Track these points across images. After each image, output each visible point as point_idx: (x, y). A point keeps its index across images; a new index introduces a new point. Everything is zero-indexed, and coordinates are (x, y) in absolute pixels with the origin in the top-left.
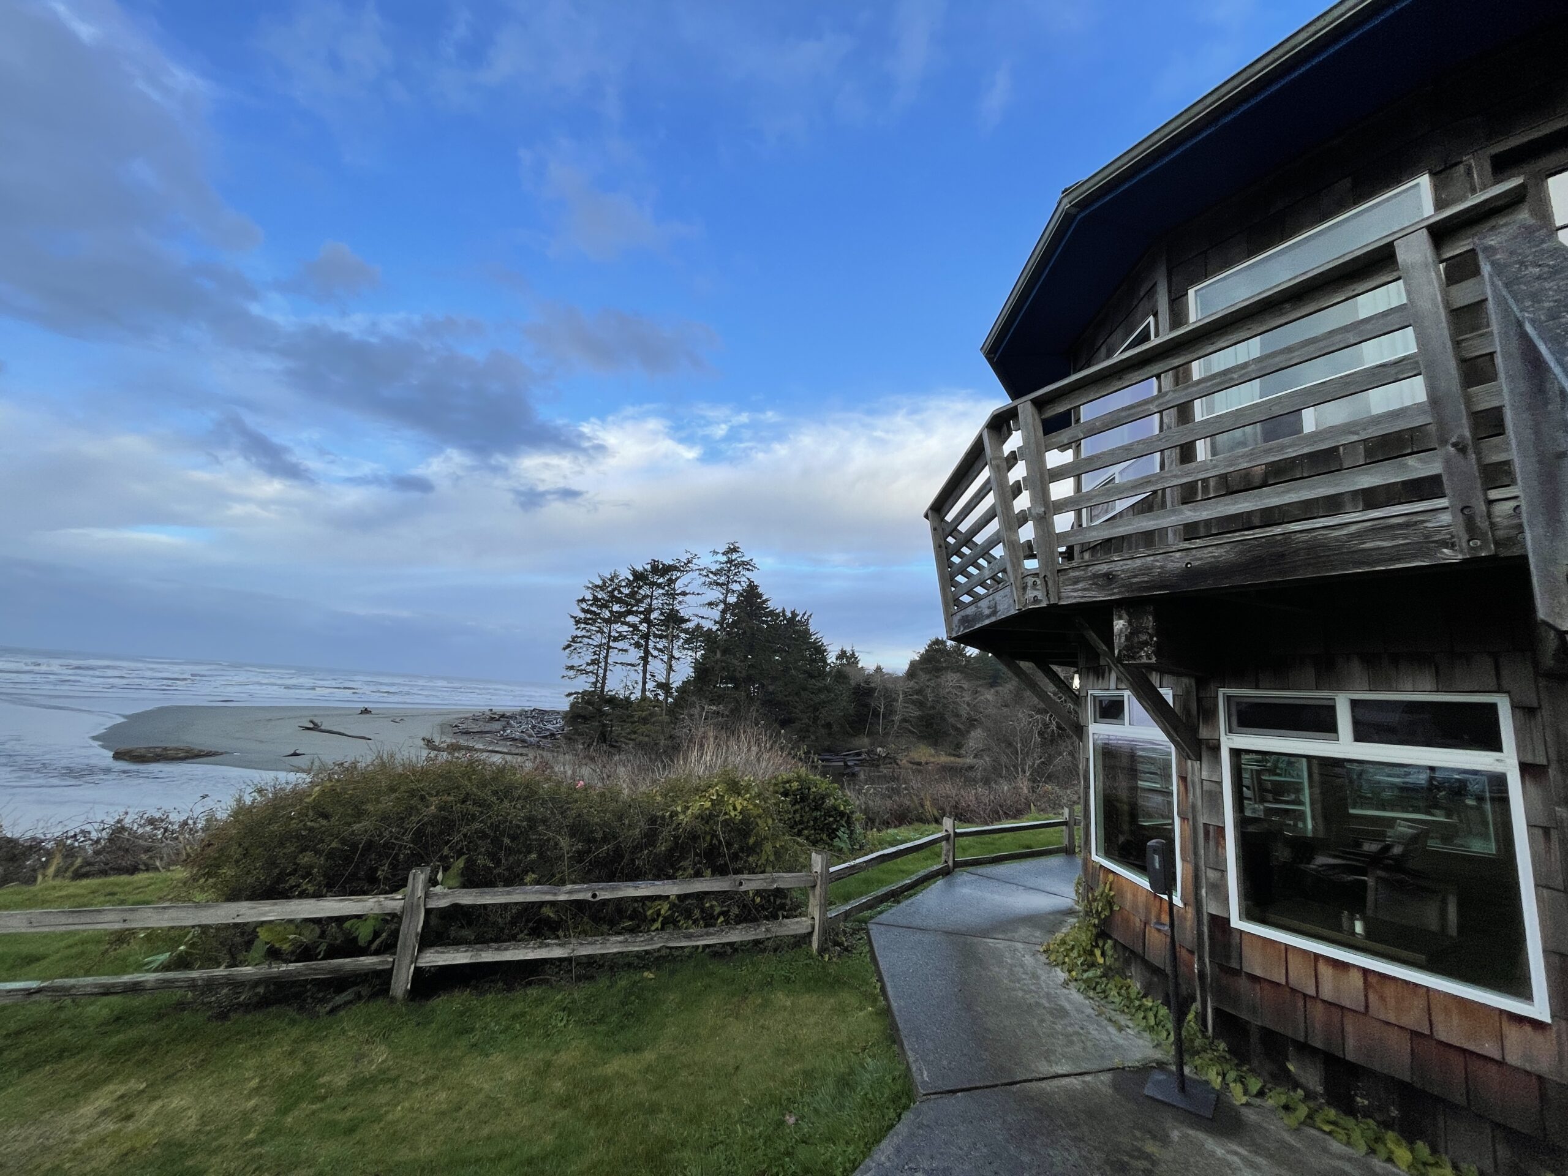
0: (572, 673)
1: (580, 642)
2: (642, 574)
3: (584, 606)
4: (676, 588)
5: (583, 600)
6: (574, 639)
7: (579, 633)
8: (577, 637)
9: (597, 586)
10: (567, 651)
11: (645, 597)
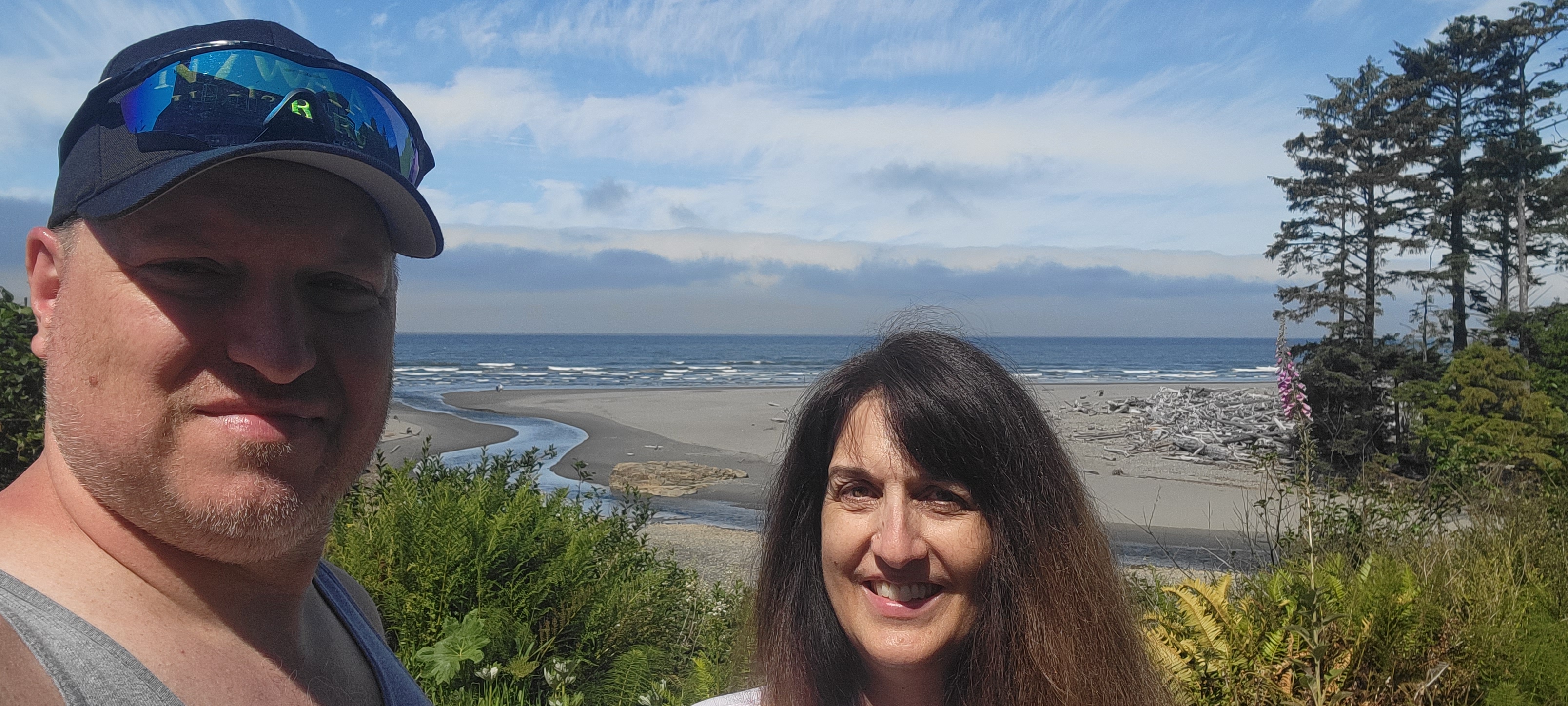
0: (1295, 305)
1: (1306, 235)
2: (1428, 58)
3: (1304, 153)
4: (1528, 77)
5: (1301, 142)
6: (1290, 230)
7: (1299, 215)
8: (1294, 224)
9: (1330, 105)
10: (1279, 258)
11: (1444, 111)
